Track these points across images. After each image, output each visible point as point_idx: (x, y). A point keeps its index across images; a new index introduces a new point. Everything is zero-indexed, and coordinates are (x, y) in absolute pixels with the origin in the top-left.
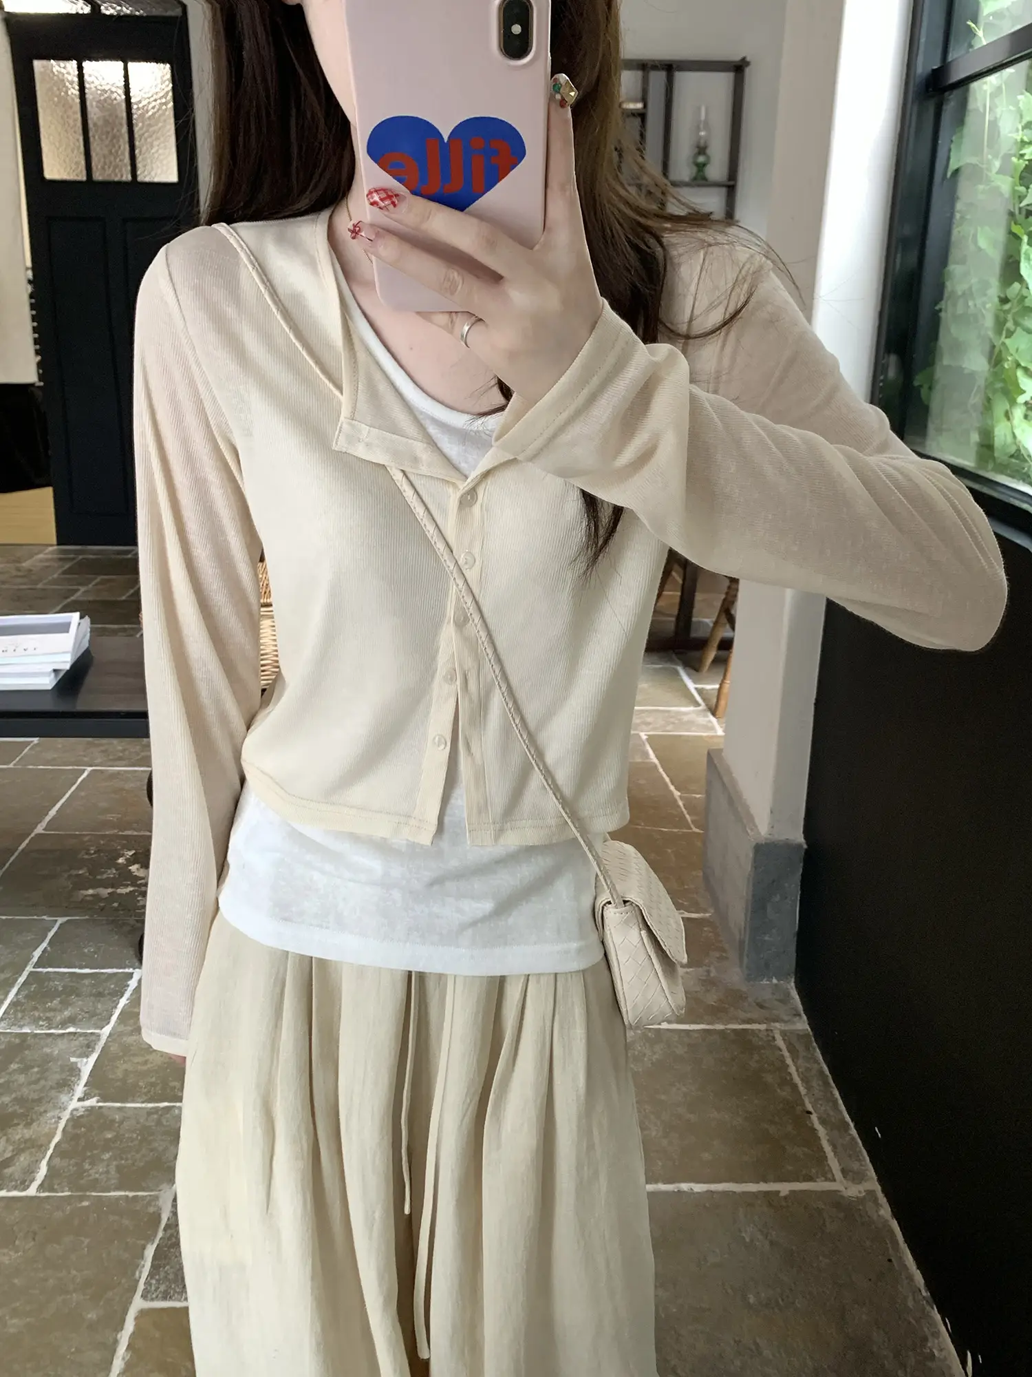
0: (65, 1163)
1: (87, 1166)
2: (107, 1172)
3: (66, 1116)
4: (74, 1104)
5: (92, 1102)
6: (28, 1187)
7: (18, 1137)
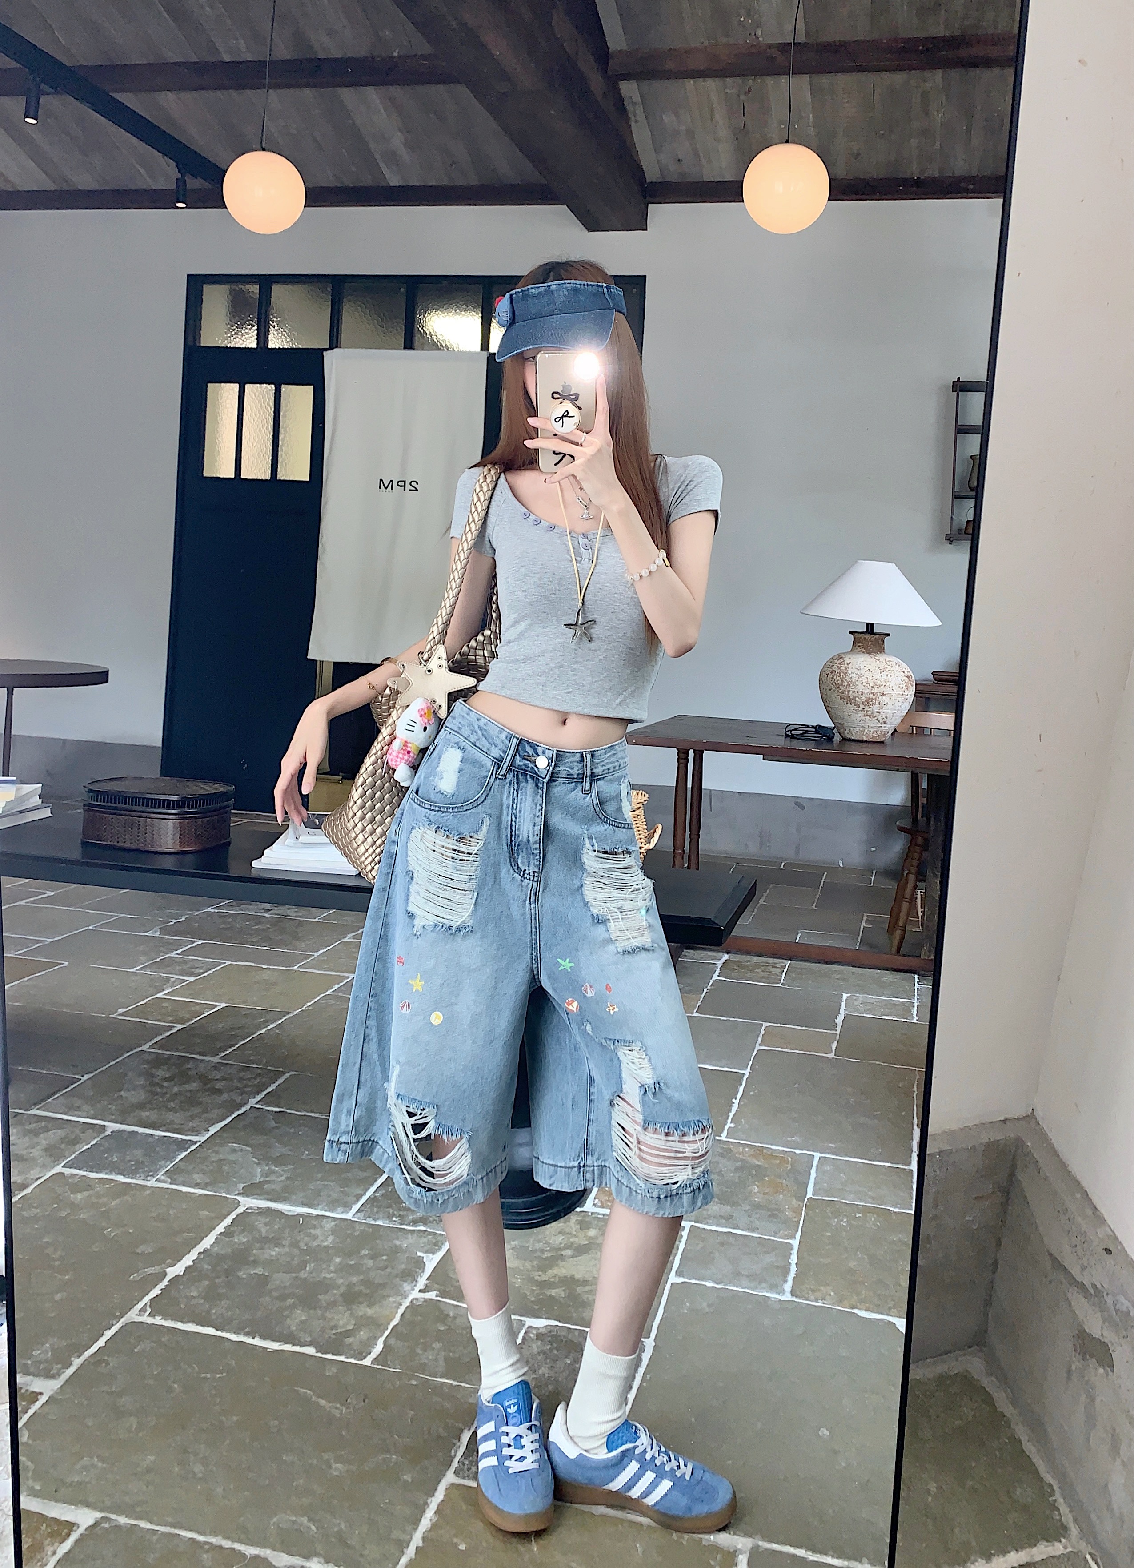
0: (399, 1344)
1: (419, 1351)
2: (436, 1360)
3: (406, 1303)
4: (415, 1294)
5: (432, 1295)
6: (365, 1357)
7: (360, 1314)
